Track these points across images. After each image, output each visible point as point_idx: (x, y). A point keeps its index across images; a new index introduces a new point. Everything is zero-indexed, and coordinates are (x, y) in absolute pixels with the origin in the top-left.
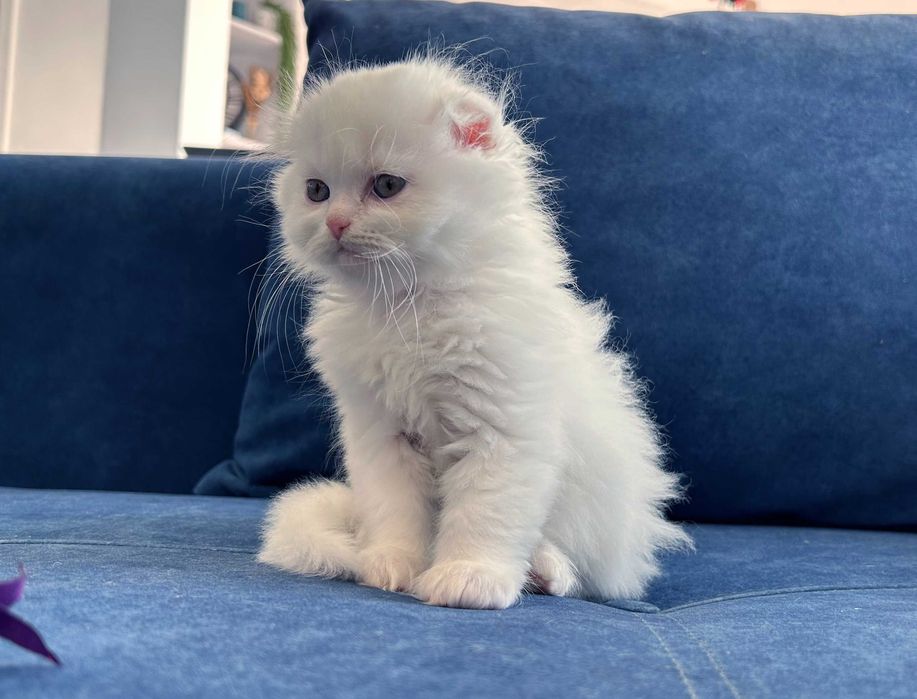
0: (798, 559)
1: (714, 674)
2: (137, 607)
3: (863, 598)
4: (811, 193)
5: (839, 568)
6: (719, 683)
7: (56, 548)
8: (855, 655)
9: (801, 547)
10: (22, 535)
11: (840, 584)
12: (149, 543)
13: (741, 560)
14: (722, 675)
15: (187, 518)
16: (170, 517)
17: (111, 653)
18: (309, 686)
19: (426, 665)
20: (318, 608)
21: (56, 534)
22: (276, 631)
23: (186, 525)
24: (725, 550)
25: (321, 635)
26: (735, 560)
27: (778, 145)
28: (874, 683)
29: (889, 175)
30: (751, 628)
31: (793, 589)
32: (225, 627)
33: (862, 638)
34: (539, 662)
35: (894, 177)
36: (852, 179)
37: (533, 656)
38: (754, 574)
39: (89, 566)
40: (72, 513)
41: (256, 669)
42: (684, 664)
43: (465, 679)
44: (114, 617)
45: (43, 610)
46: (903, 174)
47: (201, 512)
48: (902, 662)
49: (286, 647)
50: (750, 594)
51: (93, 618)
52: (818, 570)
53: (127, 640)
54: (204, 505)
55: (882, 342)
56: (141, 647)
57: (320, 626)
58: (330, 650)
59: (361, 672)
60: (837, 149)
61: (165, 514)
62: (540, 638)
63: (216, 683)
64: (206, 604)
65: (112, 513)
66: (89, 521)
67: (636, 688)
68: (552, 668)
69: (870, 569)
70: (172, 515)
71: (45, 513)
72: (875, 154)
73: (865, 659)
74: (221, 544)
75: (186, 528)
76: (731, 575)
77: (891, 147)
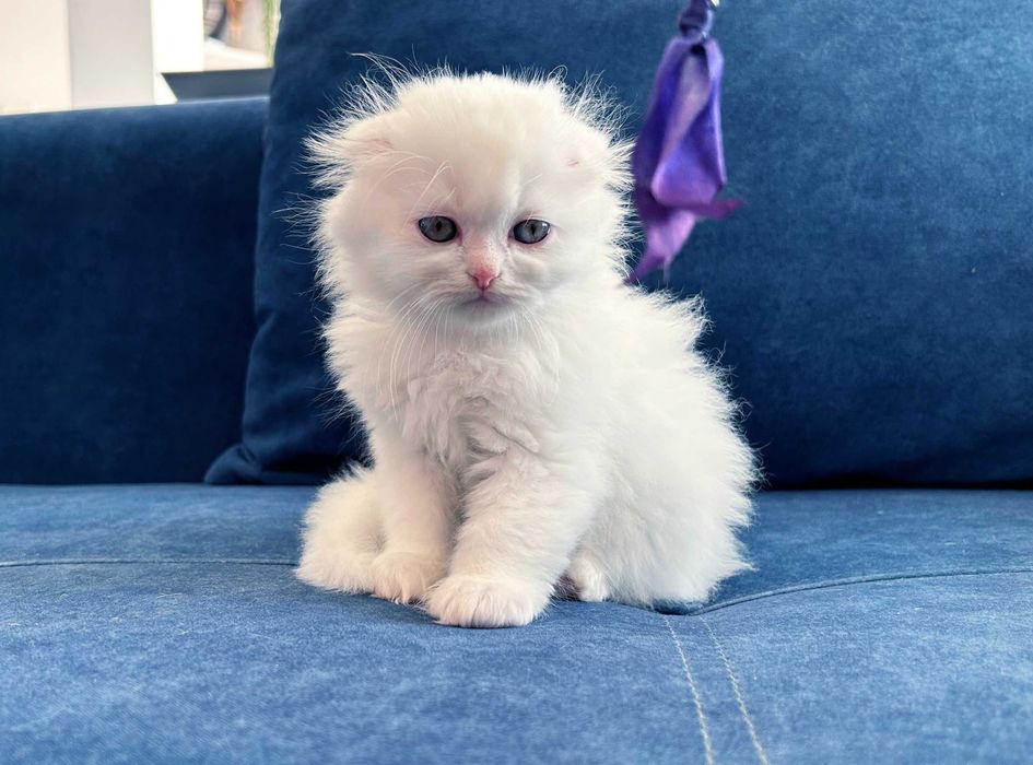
0: (867, 537)
1: (733, 707)
2: (143, 649)
3: (929, 593)
4: (883, 95)
5: (913, 547)
6: (737, 719)
7: (64, 569)
8: (895, 677)
9: (872, 520)
10: (30, 554)
11: (910, 571)
12: (157, 557)
13: (800, 541)
14: (743, 709)
15: (196, 522)
16: (178, 521)
17: (118, 710)
18: (308, 743)
19: (426, 712)
20: (324, 639)
21: (63, 551)
22: (279, 674)
23: (195, 531)
24: (784, 529)
25: (325, 675)
26: (793, 541)
27: (842, 39)
28: (906, 715)
29: (983, 62)
30: (788, 641)
31: (853, 579)
32: (229, 672)
33: (909, 653)
34: (545, 702)
35: (990, 66)
36: (935, 73)
37: (540, 694)
38: (813, 559)
39: (96, 596)
40: (79, 521)
41: (257, 724)
42: (705, 695)
43: (467, 726)
44: (121, 664)
45: (53, 659)
46: (1002, 60)
47: (211, 511)
48: (945, 686)
49: (288, 695)
50: (804, 586)
51: (101, 668)
52: (888, 551)
53: (132, 692)
54: (214, 502)
55: (974, 270)
56: (146, 702)
57: (326, 663)
58: (331, 697)
59: (360, 722)
60: (918, 35)
61: (174, 517)
62: (552, 670)
63: (218, 743)
64: (211, 641)
65: (119, 518)
66: (97, 531)
67: (645, 730)
68: (557, 707)
69: (950, 548)
70: (180, 518)
71: (51, 523)
72: (965, 38)
73: (906, 684)
74: (231, 554)
75: (195, 535)
76: (787, 562)
77: (985, 26)
